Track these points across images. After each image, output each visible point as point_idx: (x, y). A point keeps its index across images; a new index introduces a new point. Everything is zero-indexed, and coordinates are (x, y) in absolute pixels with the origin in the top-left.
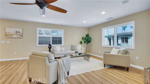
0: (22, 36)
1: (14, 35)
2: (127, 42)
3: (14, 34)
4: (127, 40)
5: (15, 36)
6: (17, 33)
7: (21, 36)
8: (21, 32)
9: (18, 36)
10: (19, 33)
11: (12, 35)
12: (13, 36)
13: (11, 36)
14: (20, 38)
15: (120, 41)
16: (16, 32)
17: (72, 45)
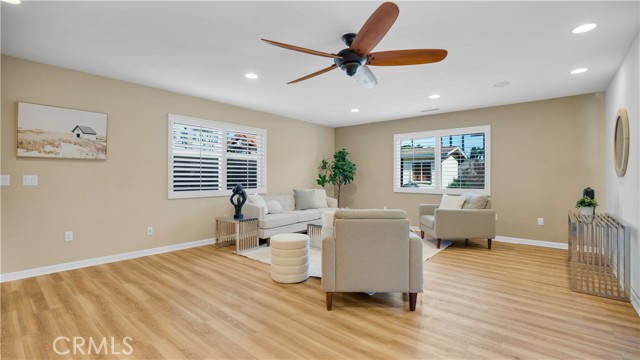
0: (105, 150)
1: (63, 144)
2: (429, 178)
3: (64, 138)
4: (430, 173)
5: (67, 150)
6: (78, 135)
7: (98, 149)
8: (101, 132)
9: (86, 150)
10: (93, 138)
11: (51, 144)
12: (57, 150)
13: (48, 148)
14: (96, 160)
15: (409, 175)
16: (76, 132)
17: (297, 189)
